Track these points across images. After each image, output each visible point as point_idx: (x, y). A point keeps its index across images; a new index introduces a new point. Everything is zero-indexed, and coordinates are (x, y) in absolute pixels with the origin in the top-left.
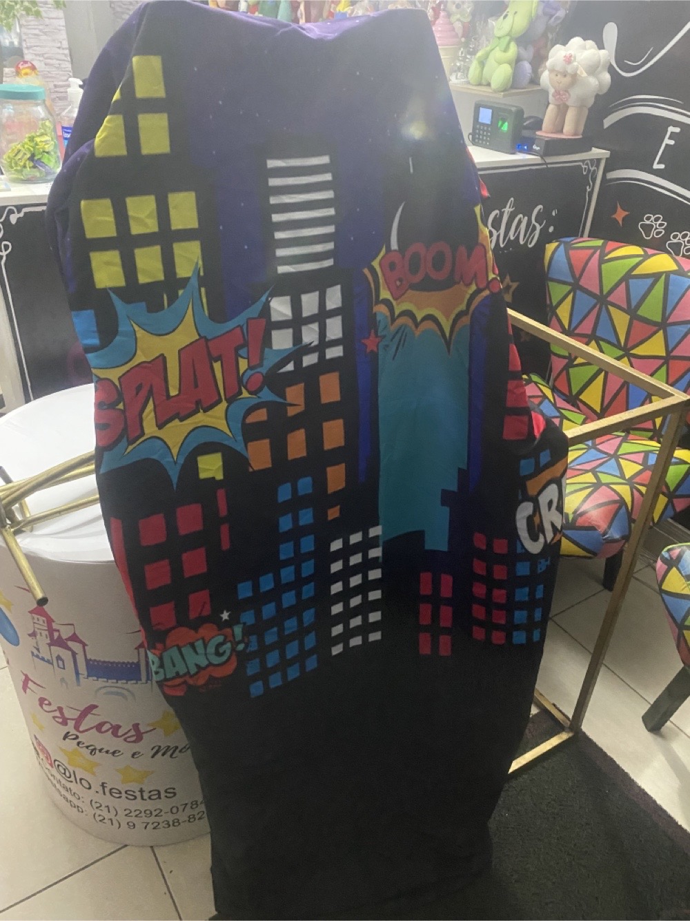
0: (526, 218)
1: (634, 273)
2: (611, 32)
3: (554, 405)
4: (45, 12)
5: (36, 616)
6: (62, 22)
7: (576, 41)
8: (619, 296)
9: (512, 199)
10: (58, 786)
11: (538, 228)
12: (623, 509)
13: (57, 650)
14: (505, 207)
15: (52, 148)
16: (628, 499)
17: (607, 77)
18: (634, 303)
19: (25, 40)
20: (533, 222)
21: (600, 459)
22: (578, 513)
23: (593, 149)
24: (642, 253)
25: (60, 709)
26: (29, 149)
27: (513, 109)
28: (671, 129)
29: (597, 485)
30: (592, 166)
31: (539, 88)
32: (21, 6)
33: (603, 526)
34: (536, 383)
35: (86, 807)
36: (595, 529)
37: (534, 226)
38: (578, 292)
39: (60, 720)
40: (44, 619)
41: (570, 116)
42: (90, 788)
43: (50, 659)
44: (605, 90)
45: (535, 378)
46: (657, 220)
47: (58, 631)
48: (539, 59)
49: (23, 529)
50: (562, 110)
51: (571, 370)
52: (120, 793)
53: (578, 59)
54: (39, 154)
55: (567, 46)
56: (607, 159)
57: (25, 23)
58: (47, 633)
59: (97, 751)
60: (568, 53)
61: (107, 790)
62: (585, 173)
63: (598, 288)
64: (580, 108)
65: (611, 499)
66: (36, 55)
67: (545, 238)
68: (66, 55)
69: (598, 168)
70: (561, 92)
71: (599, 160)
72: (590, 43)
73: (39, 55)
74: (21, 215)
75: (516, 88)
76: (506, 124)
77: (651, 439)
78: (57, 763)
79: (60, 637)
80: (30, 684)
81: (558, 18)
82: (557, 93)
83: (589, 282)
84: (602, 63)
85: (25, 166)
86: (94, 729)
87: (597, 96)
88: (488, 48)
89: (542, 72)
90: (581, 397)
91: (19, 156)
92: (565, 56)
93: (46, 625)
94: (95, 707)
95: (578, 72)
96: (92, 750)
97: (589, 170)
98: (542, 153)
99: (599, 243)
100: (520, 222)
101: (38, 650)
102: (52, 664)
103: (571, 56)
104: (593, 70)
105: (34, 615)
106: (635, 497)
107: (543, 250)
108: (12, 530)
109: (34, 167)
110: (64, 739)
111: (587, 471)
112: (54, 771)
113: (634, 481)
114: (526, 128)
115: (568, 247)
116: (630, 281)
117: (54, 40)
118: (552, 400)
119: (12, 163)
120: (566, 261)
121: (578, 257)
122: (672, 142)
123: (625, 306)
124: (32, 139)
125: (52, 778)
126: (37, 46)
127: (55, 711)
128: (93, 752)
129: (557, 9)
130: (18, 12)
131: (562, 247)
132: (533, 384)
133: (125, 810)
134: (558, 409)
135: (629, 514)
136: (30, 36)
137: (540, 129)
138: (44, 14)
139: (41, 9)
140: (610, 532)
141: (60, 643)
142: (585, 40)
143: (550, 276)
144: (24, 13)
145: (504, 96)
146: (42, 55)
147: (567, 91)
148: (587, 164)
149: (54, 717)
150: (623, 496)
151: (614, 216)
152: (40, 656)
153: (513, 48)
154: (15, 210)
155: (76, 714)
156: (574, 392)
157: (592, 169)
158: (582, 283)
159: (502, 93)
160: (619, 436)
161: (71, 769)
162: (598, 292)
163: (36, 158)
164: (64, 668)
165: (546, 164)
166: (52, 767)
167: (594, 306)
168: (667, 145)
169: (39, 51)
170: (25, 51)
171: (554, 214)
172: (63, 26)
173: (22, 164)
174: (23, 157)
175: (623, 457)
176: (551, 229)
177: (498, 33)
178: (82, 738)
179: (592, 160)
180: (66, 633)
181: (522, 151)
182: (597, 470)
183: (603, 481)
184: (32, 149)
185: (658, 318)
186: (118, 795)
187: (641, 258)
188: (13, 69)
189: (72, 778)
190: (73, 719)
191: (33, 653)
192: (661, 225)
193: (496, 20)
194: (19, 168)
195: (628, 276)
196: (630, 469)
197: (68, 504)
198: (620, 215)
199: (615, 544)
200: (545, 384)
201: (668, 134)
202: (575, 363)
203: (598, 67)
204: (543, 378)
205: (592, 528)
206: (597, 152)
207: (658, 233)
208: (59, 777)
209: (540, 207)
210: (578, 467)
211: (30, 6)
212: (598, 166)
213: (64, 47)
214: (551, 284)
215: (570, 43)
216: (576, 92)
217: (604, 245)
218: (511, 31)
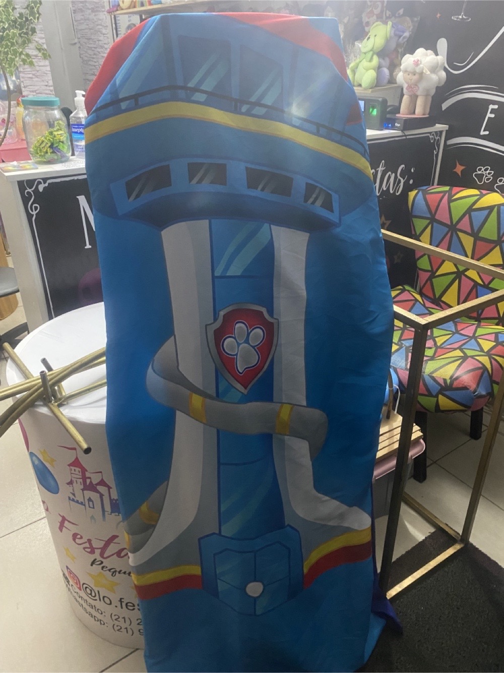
0: (394, 174)
1: (474, 207)
2: (442, 44)
3: (424, 305)
4: (37, 62)
5: (73, 468)
6: (48, 68)
7: (420, 51)
8: (465, 224)
9: (383, 161)
10: (85, 605)
11: (402, 181)
12: (486, 374)
13: (88, 494)
14: (379, 167)
15: (65, 139)
16: (489, 366)
17: (444, 74)
18: (476, 229)
19: (23, 82)
20: (399, 177)
21: (464, 340)
22: (454, 377)
23: (437, 125)
24: (479, 193)
25: (89, 541)
26: (49, 140)
27: (380, 99)
28: (491, 107)
29: (465, 358)
30: (437, 137)
31: (395, 85)
32: (20, 58)
33: (473, 386)
34: (408, 291)
35: (107, 619)
36: (468, 389)
37: (400, 180)
38: (435, 224)
39: (89, 550)
40: (80, 470)
41: (420, 102)
42: (111, 604)
43: (83, 501)
44: (443, 83)
45: (407, 287)
46: (486, 170)
47: (90, 478)
48: (394, 66)
49: (63, 403)
50: (414, 98)
51: (434, 280)
52: (134, 606)
53: (423, 62)
54: (57, 143)
55: (415, 54)
56: (447, 130)
57: (22, 70)
58: (81, 480)
59: (117, 573)
60: (416, 59)
61: (124, 605)
62: (432, 142)
63: (449, 220)
64: (427, 96)
65: (477, 367)
66: (30, 91)
67: (408, 188)
68: (51, 91)
69: (441, 137)
70: (412, 86)
71: (441, 132)
72: (430, 52)
73: (33, 92)
74: (46, 185)
75: (378, 86)
76: (375, 110)
77: (497, 324)
78: (85, 586)
79: (91, 482)
80: (66, 524)
81: (404, 38)
82: (409, 87)
83: (442, 216)
84: (439, 65)
85: (47, 152)
86: (115, 556)
87: (437, 88)
88: (358, 61)
89: (397, 74)
90: (443, 299)
91: (43, 145)
92: (414, 61)
93: (80, 474)
94: (117, 536)
95: (424, 71)
96: (113, 572)
97: (435, 139)
98: (402, 129)
99: (447, 188)
100: (389, 177)
101: (74, 495)
102: (85, 505)
103: (418, 61)
104: (434, 69)
105: (72, 467)
106: (493, 365)
107: (407, 196)
108: (56, 404)
109: (53, 152)
110: (92, 565)
111: (455, 349)
112: (82, 593)
113: (491, 353)
114: (390, 113)
115: (425, 193)
116: (472, 213)
117: (43, 81)
118: (422, 303)
119: (38, 150)
120: (424, 203)
121: (433, 199)
122: (493, 116)
123: (470, 232)
124: (51, 133)
125: (79, 600)
126: (31, 85)
127: (86, 543)
128: (114, 573)
129: (404, 32)
130: (17, 62)
131: (420, 193)
132: (407, 292)
133: (137, 620)
134: (427, 308)
135: (491, 376)
136: (26, 79)
137: (399, 113)
138: (36, 64)
139: (34, 60)
140: (478, 390)
141: (92, 487)
142: (427, 50)
143: (414, 214)
144: (22, 63)
145: (372, 92)
146: (35, 91)
147: (416, 85)
148: (433, 135)
149: (84, 548)
150: (484, 363)
151: (455, 170)
152: (75, 499)
153: (376, 59)
154: (42, 183)
155: (101, 544)
156: (437, 296)
157: (437, 138)
158: (437, 217)
159: (371, 90)
160: (474, 324)
161: (96, 589)
162: (449, 223)
163: (55, 146)
164: (94, 508)
165: (406, 136)
166: (80, 590)
167: (447, 234)
168: (489, 118)
169: (32, 88)
170: (23, 89)
171: (412, 171)
172: (49, 71)
173: (45, 150)
174: (46, 145)
175: (480, 337)
176: (411, 182)
177: (364, 50)
178: (106, 563)
179: (436, 132)
180: (96, 479)
181: (387, 128)
182: (463, 347)
183: (469, 355)
184: (51, 139)
185: (495, 238)
186: (132, 608)
187: (478, 197)
188: (15, 102)
189: (97, 597)
190: (98, 549)
191: (69, 498)
192: (489, 174)
193: (362, 42)
194: (42, 154)
195: (470, 210)
196: (487, 345)
197: (90, 385)
198: (459, 169)
199: (483, 399)
200: (414, 291)
201: (490, 110)
202: (437, 274)
203: (437, 67)
204: (412, 287)
205: (465, 388)
206: (439, 127)
207: (488, 179)
208: (86, 597)
209: (403, 166)
210: (448, 347)
211: (26, 58)
212: (440, 136)
213: (50, 85)
214: (415, 220)
215: (416, 52)
216: (423, 86)
217: (451, 190)
218: (373, 48)
